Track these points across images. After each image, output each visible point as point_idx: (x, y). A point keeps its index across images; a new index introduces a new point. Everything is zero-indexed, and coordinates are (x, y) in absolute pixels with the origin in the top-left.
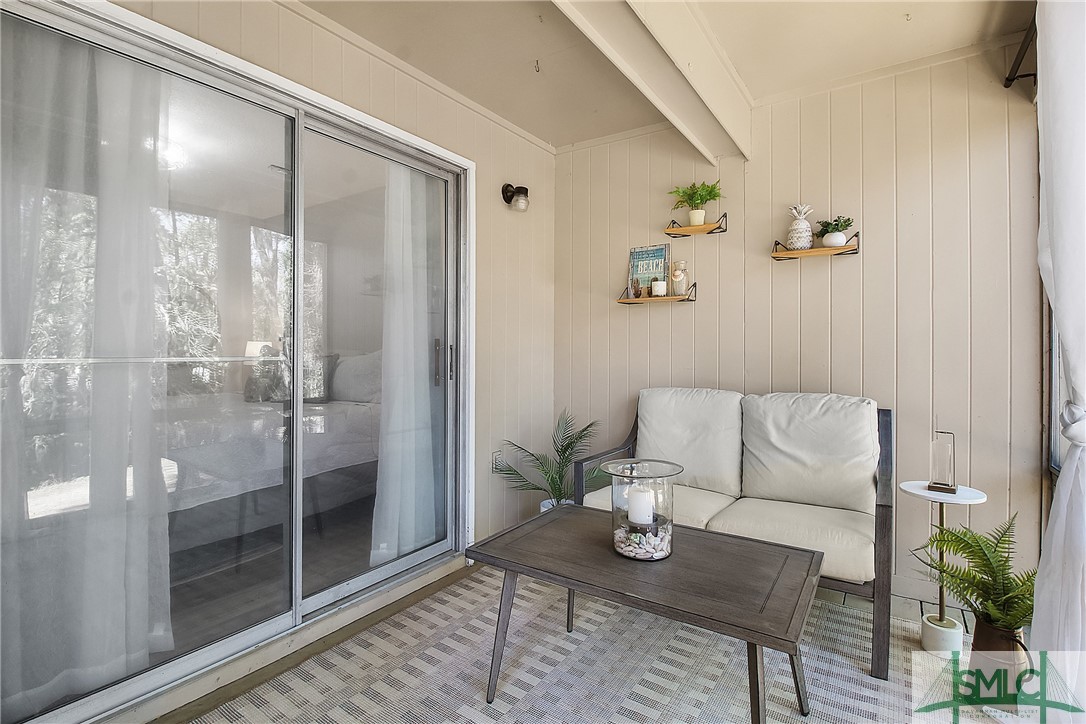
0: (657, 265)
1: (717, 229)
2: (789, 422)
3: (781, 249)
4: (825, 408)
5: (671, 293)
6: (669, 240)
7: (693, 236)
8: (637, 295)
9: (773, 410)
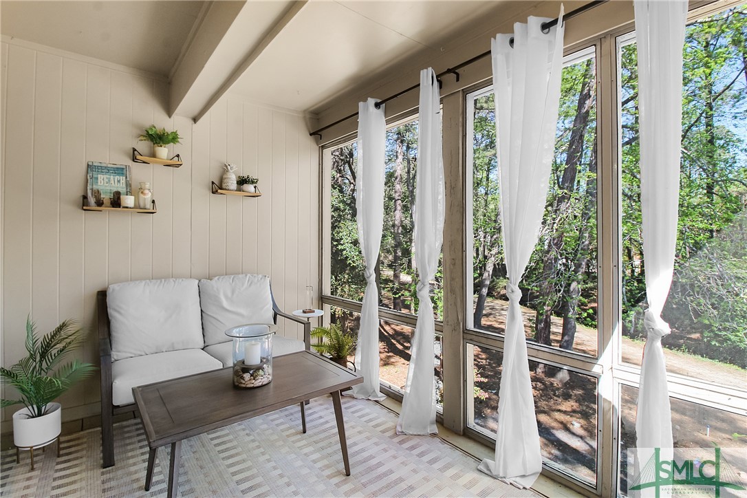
0: (119, 181)
1: (174, 164)
2: (233, 292)
3: (218, 187)
4: (250, 283)
5: (137, 206)
6: (130, 163)
7: (151, 165)
8: (100, 203)
9: (221, 287)
